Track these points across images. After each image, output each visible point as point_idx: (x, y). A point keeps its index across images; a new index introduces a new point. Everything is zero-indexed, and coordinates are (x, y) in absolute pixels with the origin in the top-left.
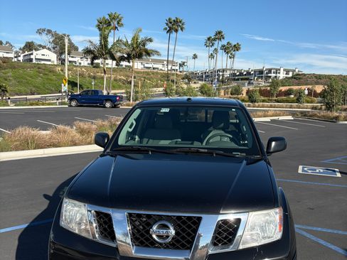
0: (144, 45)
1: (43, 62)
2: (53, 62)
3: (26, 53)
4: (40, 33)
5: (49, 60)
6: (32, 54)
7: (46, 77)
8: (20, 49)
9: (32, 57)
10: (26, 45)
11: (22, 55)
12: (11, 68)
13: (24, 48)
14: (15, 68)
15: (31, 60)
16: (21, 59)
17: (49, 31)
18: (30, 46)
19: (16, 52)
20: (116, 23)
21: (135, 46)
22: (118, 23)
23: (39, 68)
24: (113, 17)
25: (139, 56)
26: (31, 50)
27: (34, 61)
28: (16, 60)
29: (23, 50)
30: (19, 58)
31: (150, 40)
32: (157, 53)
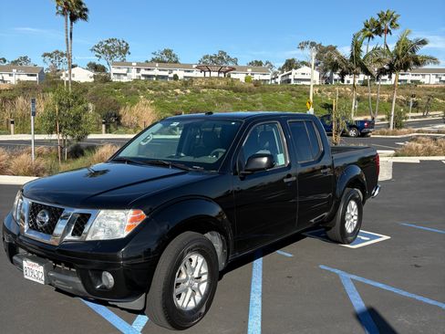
0: (413, 51)
1: (302, 83)
2: (315, 81)
3: (285, 73)
4: (302, 47)
5: (309, 80)
6: (290, 74)
7: (299, 100)
8: (279, 69)
9: (291, 77)
10: (286, 64)
11: (280, 76)
12: (261, 92)
13: (283, 68)
14: (265, 91)
15: (289, 81)
16: (278, 80)
17: (313, 44)
18: (290, 65)
19: (275, 73)
20: (388, 24)
21: (400, 52)
22: (391, 24)
23: (293, 90)
24: (384, 17)
25: (405, 67)
26: (291, 69)
27: (292, 82)
28: (273, 82)
29: (282, 70)
30: (277, 80)
31: (423, 42)
32: (434, 60)
